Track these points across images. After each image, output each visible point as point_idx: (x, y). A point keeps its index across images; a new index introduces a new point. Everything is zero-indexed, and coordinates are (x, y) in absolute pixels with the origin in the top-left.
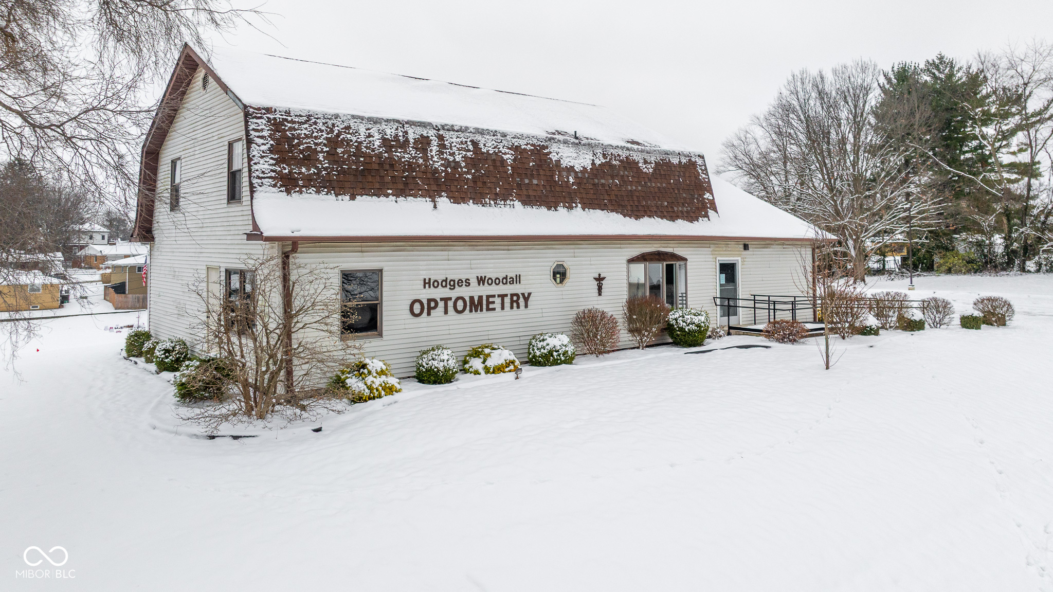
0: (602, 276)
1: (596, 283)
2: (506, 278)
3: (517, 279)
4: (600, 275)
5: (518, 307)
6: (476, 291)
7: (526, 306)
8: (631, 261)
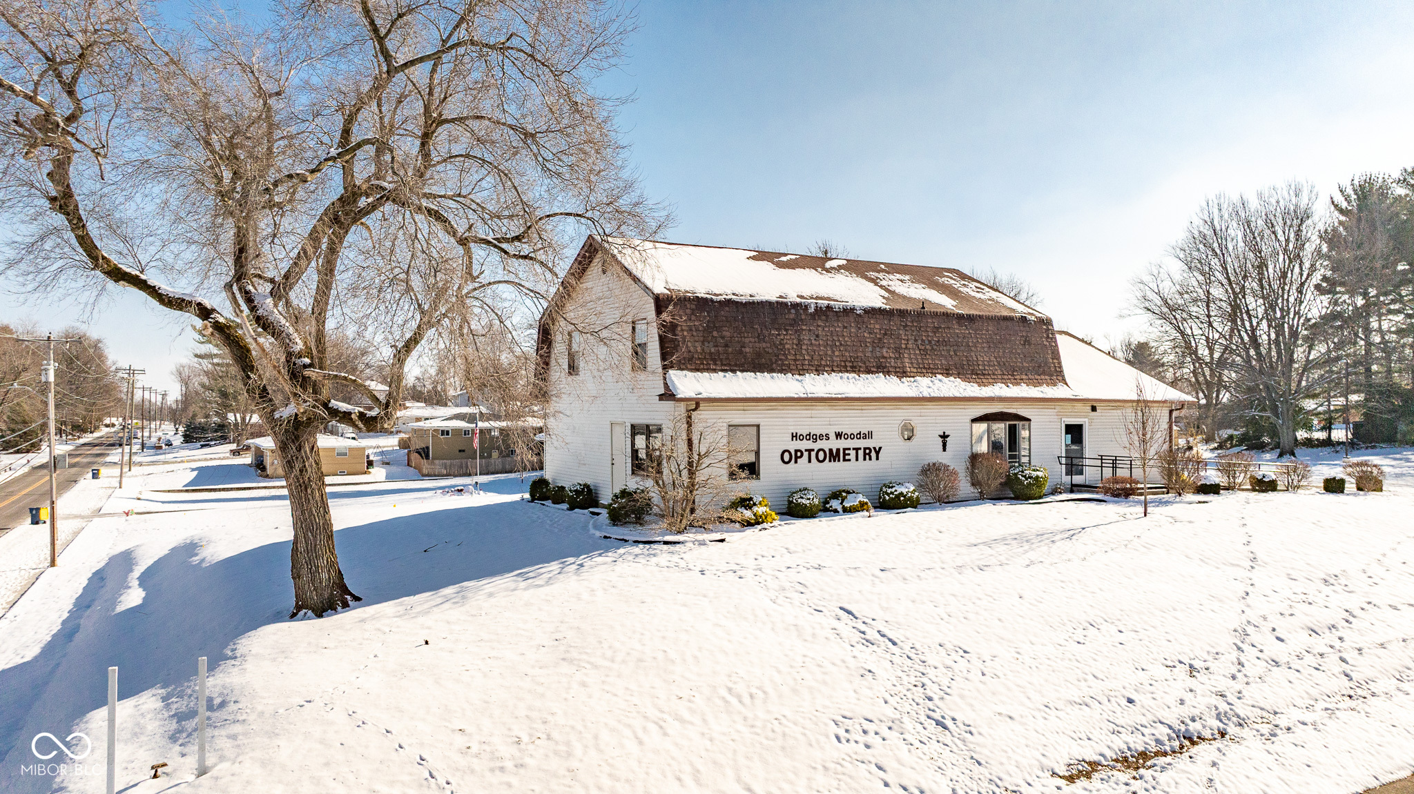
0: (946, 434)
1: (941, 440)
2: (860, 434)
3: (869, 435)
4: (944, 432)
5: (870, 459)
6: (834, 444)
7: (877, 459)
8: (975, 420)
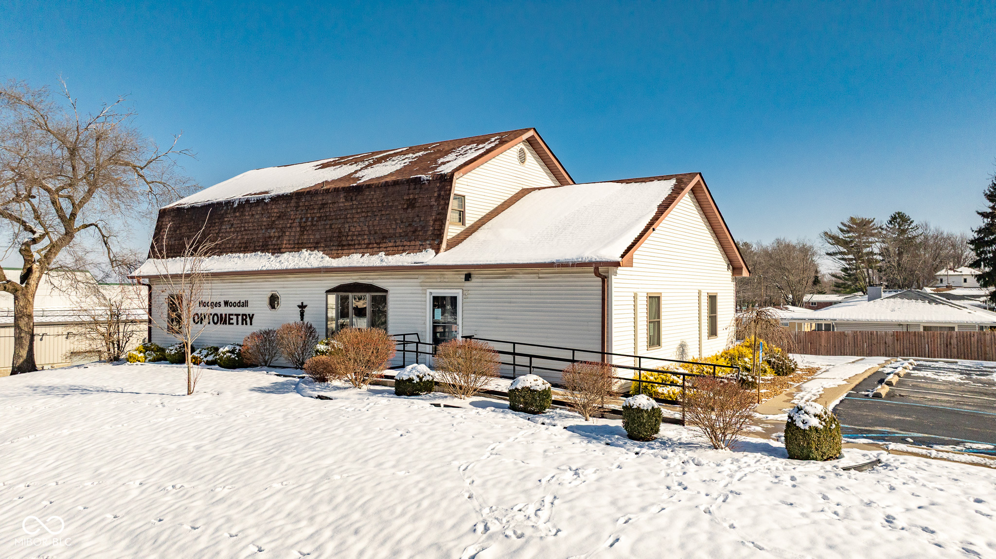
0: (304, 304)
1: (299, 309)
2: (240, 302)
3: (245, 304)
4: (302, 303)
5: (246, 324)
6: (223, 310)
7: (251, 324)
8: (329, 292)
